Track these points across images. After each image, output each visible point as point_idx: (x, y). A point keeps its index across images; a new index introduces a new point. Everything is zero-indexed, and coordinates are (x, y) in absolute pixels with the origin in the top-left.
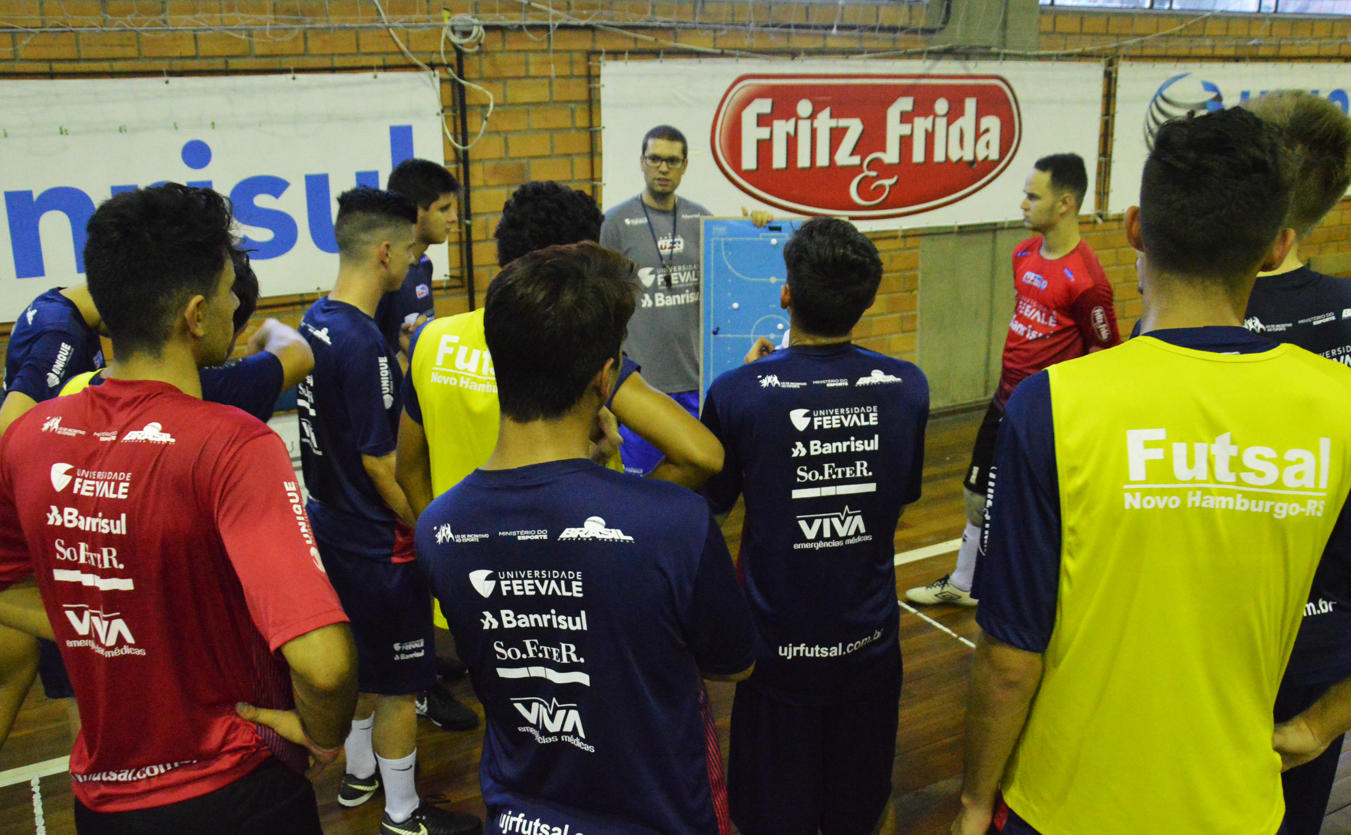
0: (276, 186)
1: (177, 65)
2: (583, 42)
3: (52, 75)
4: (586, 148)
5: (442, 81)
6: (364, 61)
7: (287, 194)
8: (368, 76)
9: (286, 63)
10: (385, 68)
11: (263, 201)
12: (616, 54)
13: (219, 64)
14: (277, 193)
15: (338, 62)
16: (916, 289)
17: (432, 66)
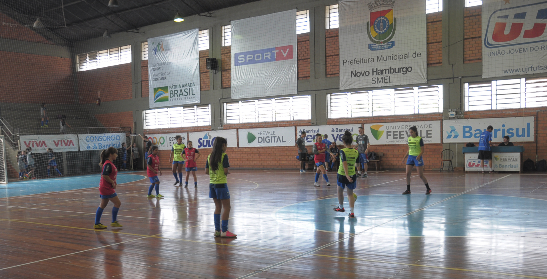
0: (512, 129)
1: (503, 117)
3: (490, 118)
5: (534, 117)
8: (525, 117)
10: (527, 116)
15: (521, 116)
17: (533, 116)
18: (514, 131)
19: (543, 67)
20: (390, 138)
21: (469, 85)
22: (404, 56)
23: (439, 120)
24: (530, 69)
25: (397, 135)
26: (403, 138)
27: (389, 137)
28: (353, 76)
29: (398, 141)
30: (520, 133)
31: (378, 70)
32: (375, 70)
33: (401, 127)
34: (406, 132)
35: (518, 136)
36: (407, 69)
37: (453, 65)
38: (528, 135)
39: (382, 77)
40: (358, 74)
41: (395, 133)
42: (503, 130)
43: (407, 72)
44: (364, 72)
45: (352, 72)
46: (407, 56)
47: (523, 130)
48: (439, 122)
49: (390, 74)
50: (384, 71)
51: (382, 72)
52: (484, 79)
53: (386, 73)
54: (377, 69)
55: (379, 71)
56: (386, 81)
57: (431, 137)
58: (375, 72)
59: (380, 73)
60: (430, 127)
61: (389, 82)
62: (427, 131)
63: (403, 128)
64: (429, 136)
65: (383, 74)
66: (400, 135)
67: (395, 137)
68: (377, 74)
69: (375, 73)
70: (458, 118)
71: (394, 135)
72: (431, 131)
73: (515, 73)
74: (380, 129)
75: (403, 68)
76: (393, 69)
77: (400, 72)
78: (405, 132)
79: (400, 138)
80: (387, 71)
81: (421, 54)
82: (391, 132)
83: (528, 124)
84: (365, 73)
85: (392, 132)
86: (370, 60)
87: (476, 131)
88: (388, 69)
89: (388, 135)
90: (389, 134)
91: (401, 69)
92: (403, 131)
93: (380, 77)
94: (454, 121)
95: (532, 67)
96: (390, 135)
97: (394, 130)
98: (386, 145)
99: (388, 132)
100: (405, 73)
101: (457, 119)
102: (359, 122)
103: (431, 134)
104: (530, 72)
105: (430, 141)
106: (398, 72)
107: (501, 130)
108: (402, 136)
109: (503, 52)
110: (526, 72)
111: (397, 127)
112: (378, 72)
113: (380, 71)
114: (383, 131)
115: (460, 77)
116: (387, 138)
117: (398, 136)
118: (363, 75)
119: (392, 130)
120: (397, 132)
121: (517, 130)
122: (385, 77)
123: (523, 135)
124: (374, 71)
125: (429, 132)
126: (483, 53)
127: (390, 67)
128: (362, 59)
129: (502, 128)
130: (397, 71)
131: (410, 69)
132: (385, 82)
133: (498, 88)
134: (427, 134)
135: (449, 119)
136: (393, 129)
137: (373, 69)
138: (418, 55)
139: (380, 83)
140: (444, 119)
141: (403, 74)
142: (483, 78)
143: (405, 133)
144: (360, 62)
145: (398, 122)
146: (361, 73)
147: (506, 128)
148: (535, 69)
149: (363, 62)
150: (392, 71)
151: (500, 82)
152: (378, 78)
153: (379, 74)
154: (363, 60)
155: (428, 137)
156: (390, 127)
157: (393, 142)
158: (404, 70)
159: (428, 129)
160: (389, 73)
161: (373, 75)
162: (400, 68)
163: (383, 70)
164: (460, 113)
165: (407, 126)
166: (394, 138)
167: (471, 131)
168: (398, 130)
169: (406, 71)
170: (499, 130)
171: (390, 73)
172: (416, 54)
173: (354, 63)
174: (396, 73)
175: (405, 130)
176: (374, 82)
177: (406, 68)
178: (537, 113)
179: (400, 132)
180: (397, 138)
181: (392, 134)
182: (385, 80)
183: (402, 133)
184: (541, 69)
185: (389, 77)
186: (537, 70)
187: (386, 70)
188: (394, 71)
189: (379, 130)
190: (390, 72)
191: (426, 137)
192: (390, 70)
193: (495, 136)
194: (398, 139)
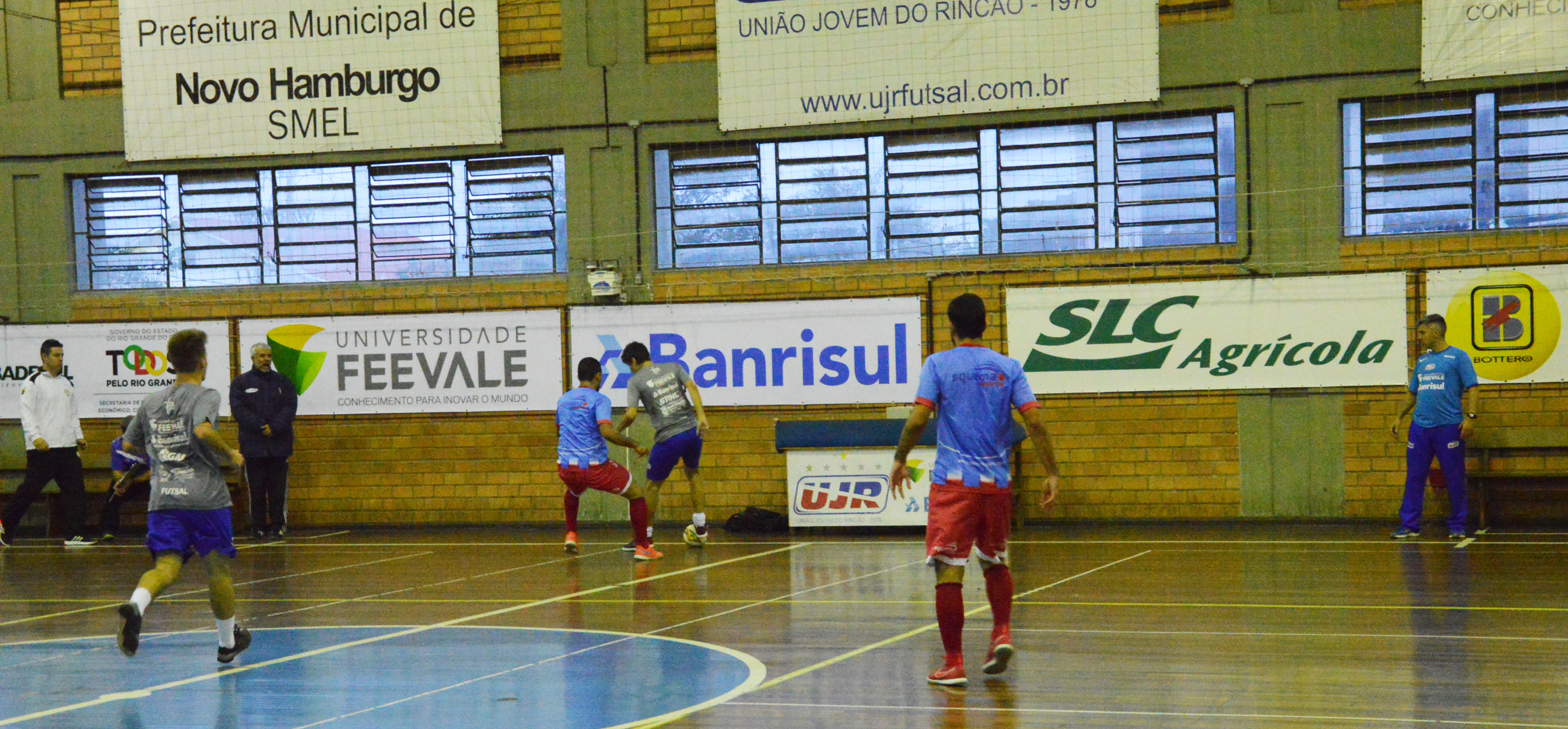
0: (840, 351)
1: (803, 296)
2: (998, 279)
3: (755, 300)
4: (999, 337)
5: (921, 301)
6: (884, 293)
7: (845, 355)
8: (885, 299)
9: (849, 294)
10: (895, 295)
11: (834, 358)
12: (1017, 285)
13: (820, 295)
14: (841, 355)
15: (873, 293)
16: (1237, 431)
17: (917, 294)
18: (848, 360)
19: (946, 93)
20: (355, 385)
21: (672, 159)
22: (404, 20)
23: (557, 307)
24: (899, 97)
25: (381, 371)
26: (409, 385)
27: (348, 380)
28: (185, 96)
29: (387, 401)
30: (872, 367)
31: (294, 77)
32: (281, 76)
33: (397, 336)
34: (421, 357)
35: (865, 379)
36: (418, 80)
37: (605, 71)
38: (902, 377)
39: (314, 111)
40: (210, 92)
41: (375, 365)
42: (808, 353)
43: (420, 90)
44: (235, 82)
45: (180, 80)
46: (417, 20)
47: (883, 351)
48: (555, 316)
49: (345, 97)
50: (322, 82)
51: (311, 86)
52: (727, 133)
53: (329, 94)
54: (290, 70)
55: (298, 79)
56: (330, 128)
57: (522, 383)
58: (281, 83)
59: (303, 92)
60: (520, 338)
61: (342, 132)
62: (509, 355)
63: (405, 341)
64: (516, 376)
65: (316, 95)
66: (396, 371)
67: (375, 379)
68: (290, 97)
69: (282, 91)
70: (631, 303)
71: (369, 372)
72: (522, 354)
73: (842, 115)
74: (308, 347)
75: (401, 74)
76: (358, 74)
77: (390, 91)
78: (415, 357)
79: (397, 385)
80: (335, 82)
81: (473, 15)
82: (354, 358)
83: (900, 330)
84: (239, 85)
85: (361, 360)
86: (259, 29)
87: (701, 355)
88: (338, 75)
89: (343, 374)
90: (348, 366)
91: (395, 78)
92: (408, 357)
93: (304, 106)
94: (611, 312)
95: (904, 91)
96: (354, 373)
97: (372, 350)
98: (334, 418)
99: (342, 359)
100: (409, 95)
101: (627, 304)
102: (216, 312)
103: (522, 368)
104: (901, 111)
105: (520, 398)
106: (381, 90)
107: (799, 353)
108: (402, 378)
109: (797, 24)
110: (884, 109)
111: (380, 336)
112: (295, 85)
113: (303, 82)
114: (321, 356)
115: (634, 123)
116: (342, 387)
117: (387, 378)
118: (230, 98)
119: (361, 351)
120: (381, 357)
121: (860, 353)
122: (325, 110)
123: (882, 376)
124: (278, 78)
125: (515, 361)
126: (721, 19)
127: (347, 67)
128: (226, 24)
129: (800, 345)
130: (375, 85)
131: (429, 80)
132: (325, 135)
133: (787, 172)
134: (509, 368)
135: (596, 304)
136: (366, 345)
137: (273, 72)
138: (461, 17)
139: (304, 134)
140: (574, 305)
141: (403, 98)
142: (723, 128)
143: (415, 364)
144: (214, 35)
145: (386, 313)
146: (220, 86)
147: (818, 346)
148: (916, 99)
149: (230, 36)
150: (355, 84)
151: (789, 150)
152: (295, 112)
153: (302, 97)
154: (230, 27)
155: (510, 383)
156: (351, 337)
157: (365, 402)
158: (408, 81)
159: (512, 345)
160: (341, 94)
161: (274, 97)
162: (390, 74)
163: (317, 78)
164: (638, 277)
165: (422, 334)
166: (369, 386)
167: (682, 359)
168: (388, 352)
169: (414, 87)
170: (791, 352)
171: (348, 94)
172: (452, 11)
173: (188, 36)
174: (372, 92)
175: (414, 349)
176: (279, 131)
177: (414, 73)
178: (930, 283)
179: (396, 358)
180: (381, 386)
181: (359, 366)
182: (325, 122)
183: (402, 364)
184: (939, 99)
185: (341, 111)
186: (925, 101)
187: (328, 79)
188: (365, 81)
189: (303, 350)
190: (345, 90)
191: (503, 383)
192: (349, 77)
193: (778, 380)
194: (388, 391)
